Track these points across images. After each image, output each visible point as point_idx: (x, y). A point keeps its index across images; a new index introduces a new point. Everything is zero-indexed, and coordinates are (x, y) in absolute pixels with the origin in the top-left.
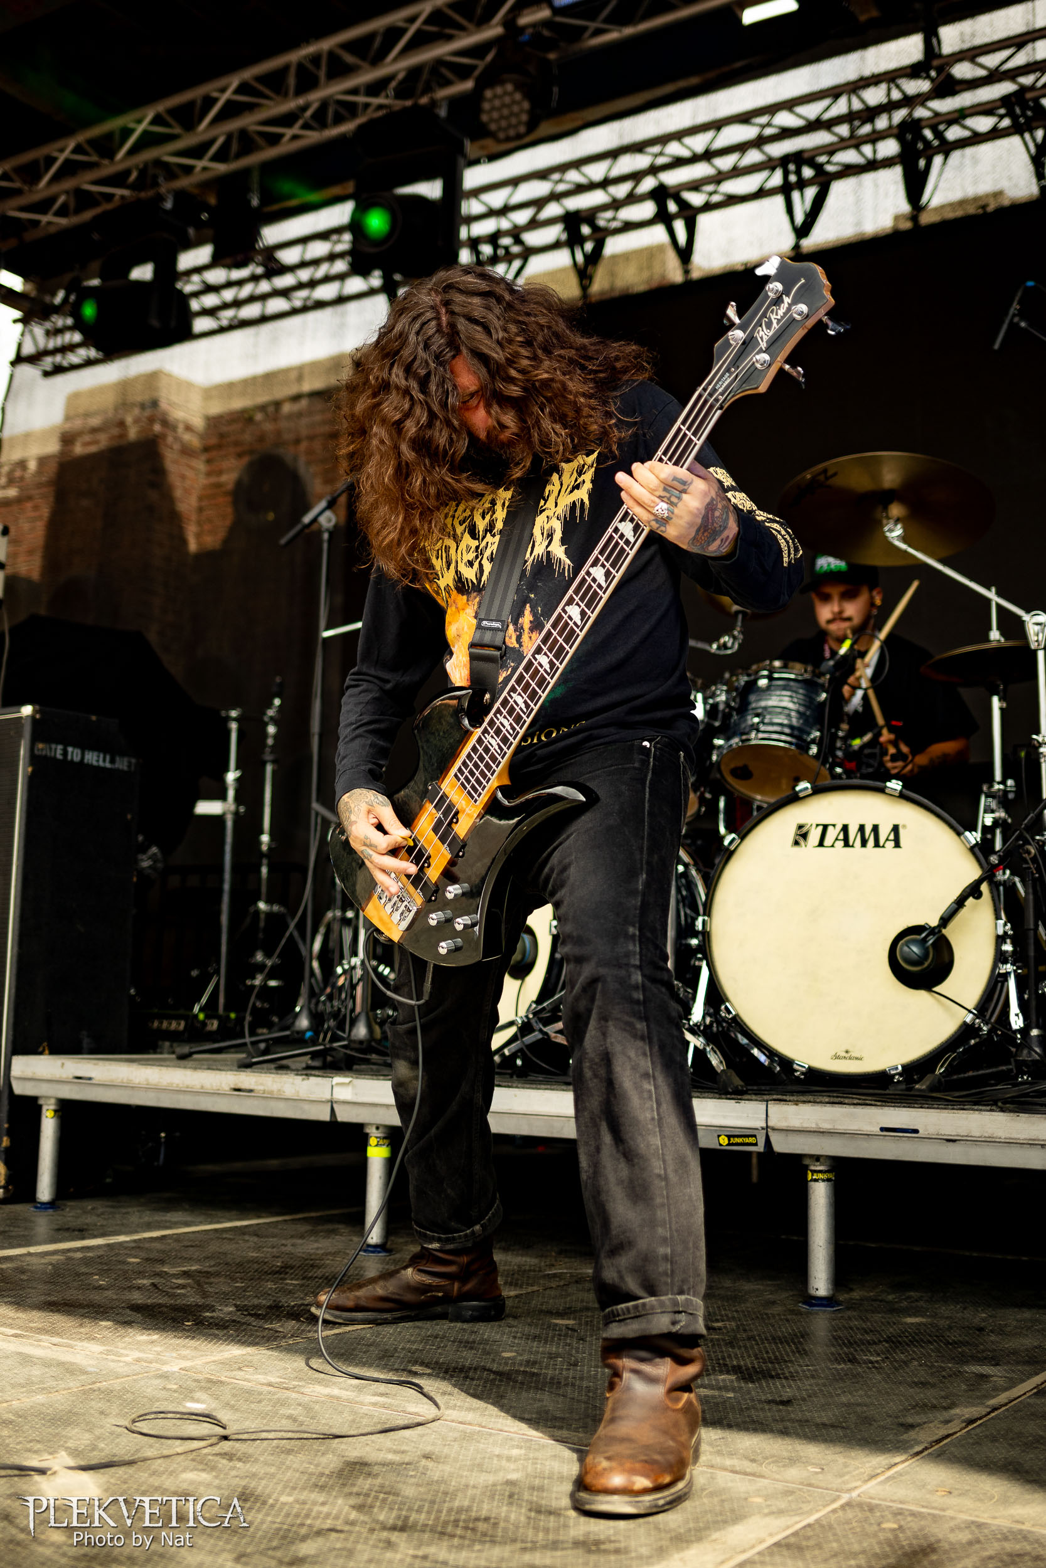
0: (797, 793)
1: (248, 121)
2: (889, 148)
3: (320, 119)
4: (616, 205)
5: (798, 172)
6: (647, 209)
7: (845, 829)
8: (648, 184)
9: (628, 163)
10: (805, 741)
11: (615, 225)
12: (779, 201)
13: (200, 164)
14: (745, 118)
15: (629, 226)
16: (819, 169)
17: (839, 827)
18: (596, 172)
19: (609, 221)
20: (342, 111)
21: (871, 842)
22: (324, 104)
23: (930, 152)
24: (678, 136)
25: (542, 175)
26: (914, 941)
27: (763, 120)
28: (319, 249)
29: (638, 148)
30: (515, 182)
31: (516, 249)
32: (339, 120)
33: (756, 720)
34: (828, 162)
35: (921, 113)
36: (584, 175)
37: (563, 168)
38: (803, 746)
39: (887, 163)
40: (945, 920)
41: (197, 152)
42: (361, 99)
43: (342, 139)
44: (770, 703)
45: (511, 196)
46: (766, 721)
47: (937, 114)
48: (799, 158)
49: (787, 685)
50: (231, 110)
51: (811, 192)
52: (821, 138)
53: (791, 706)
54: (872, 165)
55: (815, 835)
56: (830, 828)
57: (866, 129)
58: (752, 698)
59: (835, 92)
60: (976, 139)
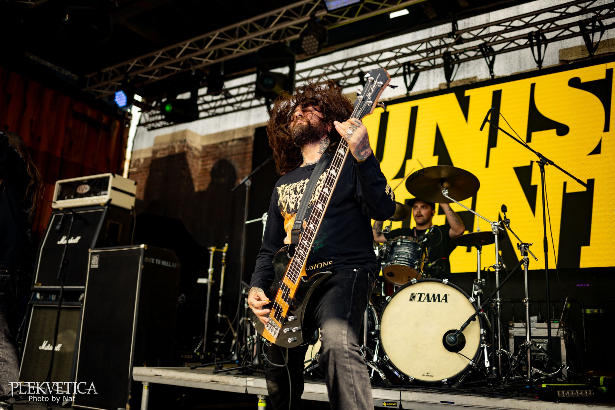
0: (411, 282)
1: (222, 46)
2: (440, 61)
3: (247, 46)
4: (346, 78)
5: (409, 69)
6: (357, 80)
7: (428, 295)
8: (357, 71)
9: (350, 64)
10: (413, 264)
11: (345, 84)
12: (402, 78)
13: (205, 60)
14: (391, 50)
15: (350, 85)
16: (416, 67)
17: (426, 295)
18: (339, 66)
19: (343, 83)
20: (254, 44)
21: (437, 300)
22: (248, 42)
23: (454, 63)
24: (368, 55)
25: (321, 67)
26: (452, 335)
27: (397, 50)
28: (244, 90)
29: (354, 59)
30: (312, 69)
32: (253, 46)
33: (396, 256)
34: (419, 65)
35: (451, 49)
37: (328, 65)
38: (413, 266)
39: (439, 66)
40: (463, 328)
41: (204, 56)
42: (261, 40)
43: (253, 54)
44: (401, 251)
45: (310, 74)
46: (400, 257)
47: (456, 50)
48: (409, 64)
49: (407, 244)
50: (216, 42)
51: (413, 75)
52: (417, 57)
53: (408, 252)
54: (434, 67)
55: (417, 297)
56: (423, 295)
57: (432, 54)
58: (395, 248)
59: (422, 42)
60: (469, 59)
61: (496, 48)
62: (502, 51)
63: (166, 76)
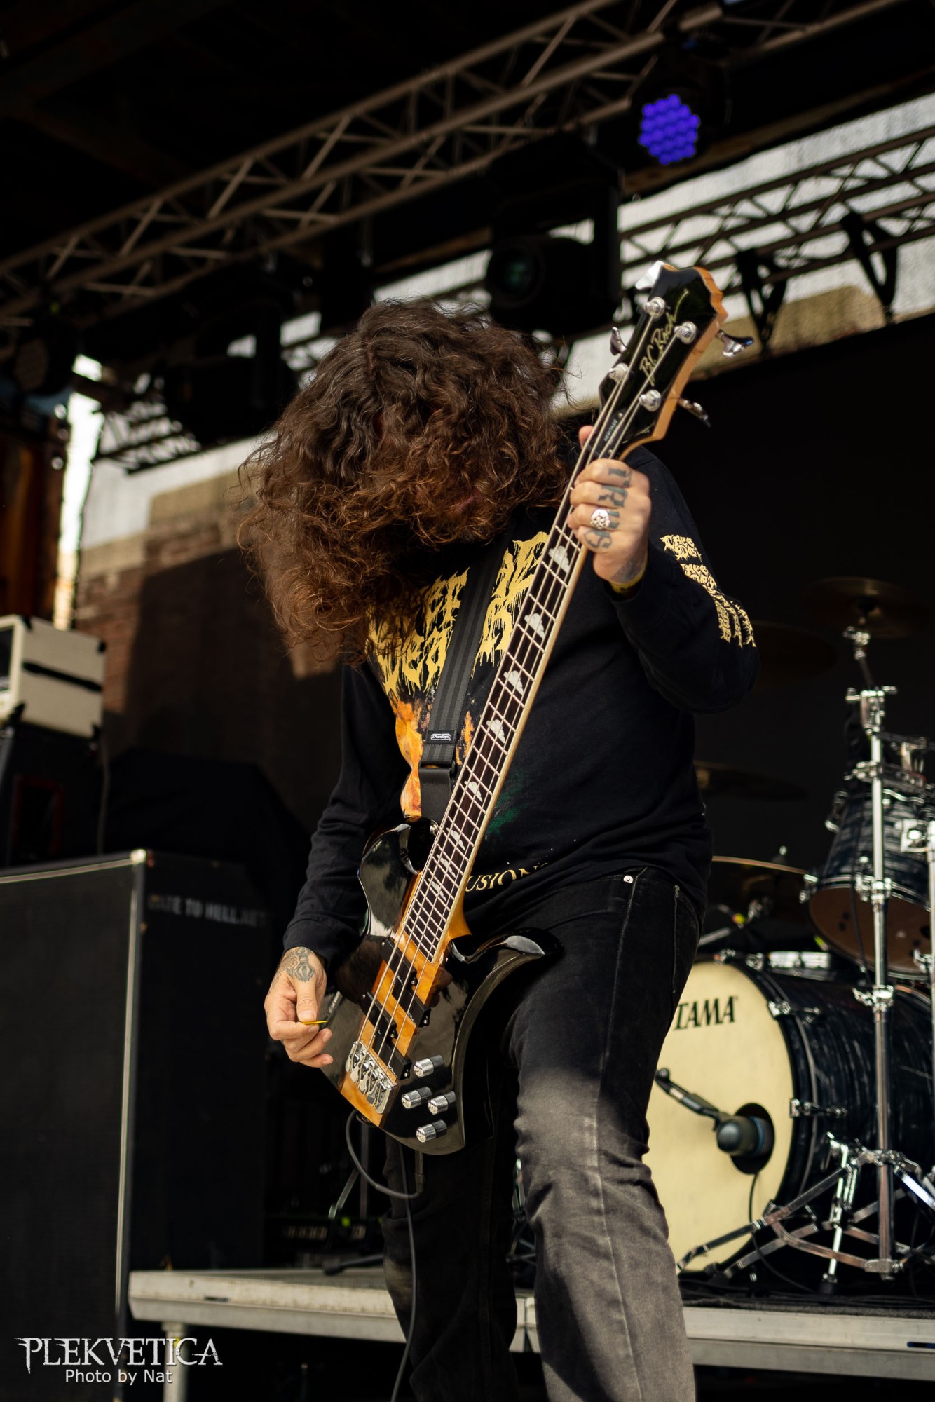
1: (361, 164)
3: (446, 156)
4: (799, 239)
6: (836, 243)
8: (836, 213)
9: (812, 190)
11: (798, 263)
13: (306, 217)
15: (814, 265)
18: (772, 202)
19: (790, 259)
20: (472, 145)
22: (450, 137)
24: (874, 152)
25: (706, 209)
29: (823, 170)
30: (675, 220)
32: (468, 156)
36: (759, 206)
37: (733, 199)
41: (304, 202)
42: (494, 130)
43: (473, 178)
45: (671, 236)
50: (342, 152)
63: (177, 284)
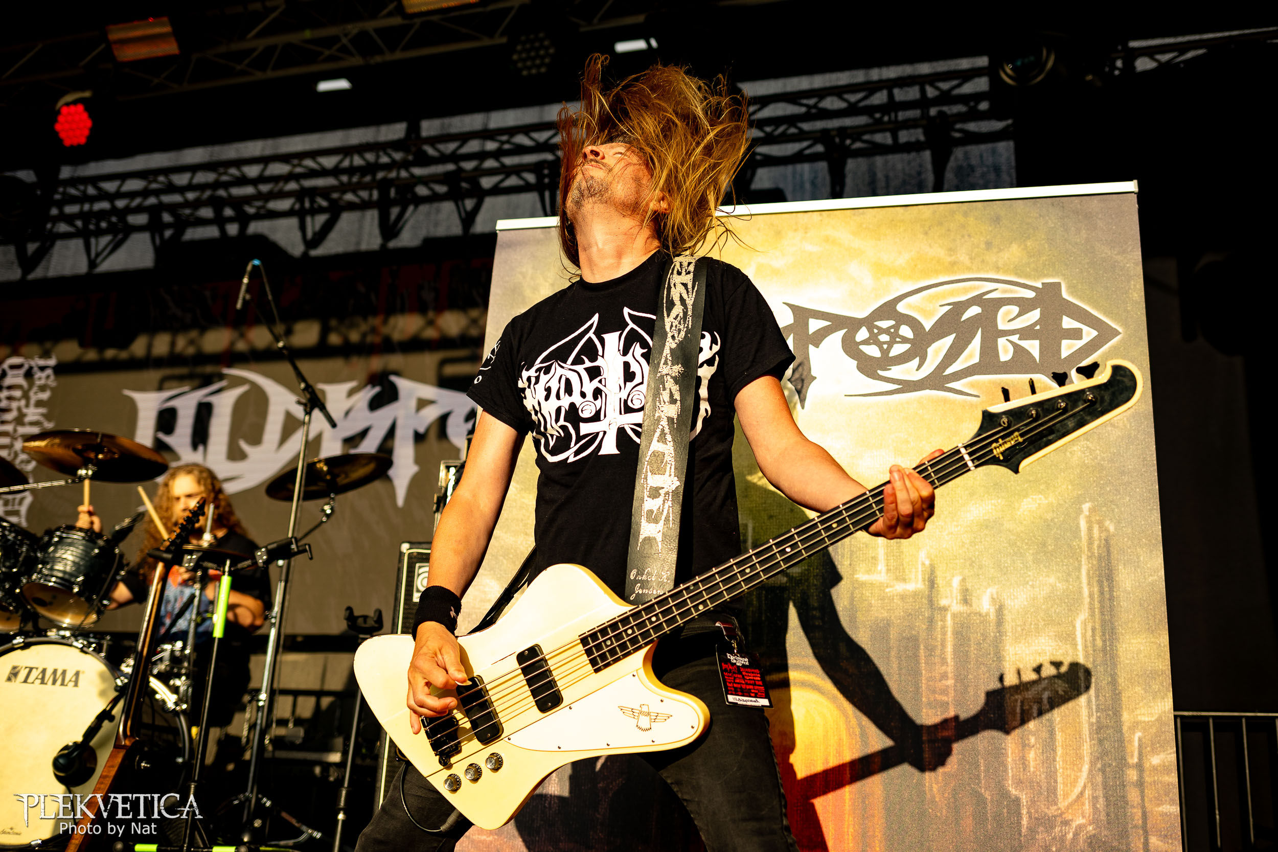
2: (373, 195)
4: (189, 205)
5: (313, 202)
6: (208, 213)
9: (202, 177)
11: (191, 219)
12: (296, 221)
14: (284, 159)
15: (201, 221)
16: (332, 201)
18: (181, 179)
24: (235, 164)
27: (294, 162)
29: (211, 167)
30: (124, 177)
31: (120, 226)
34: (339, 198)
35: (402, 175)
36: (172, 180)
39: (372, 205)
47: (413, 177)
48: (313, 192)
52: (332, 181)
54: (363, 205)
57: (366, 179)
59: (346, 151)
60: (435, 198)
61: (487, 182)
62: (496, 191)
